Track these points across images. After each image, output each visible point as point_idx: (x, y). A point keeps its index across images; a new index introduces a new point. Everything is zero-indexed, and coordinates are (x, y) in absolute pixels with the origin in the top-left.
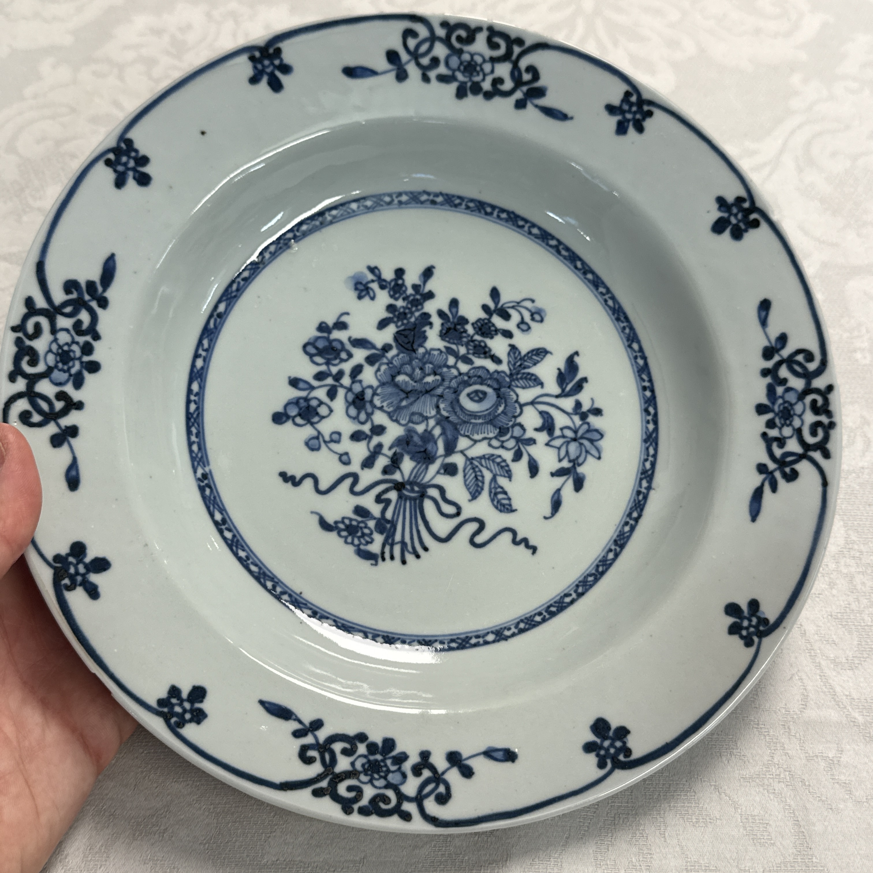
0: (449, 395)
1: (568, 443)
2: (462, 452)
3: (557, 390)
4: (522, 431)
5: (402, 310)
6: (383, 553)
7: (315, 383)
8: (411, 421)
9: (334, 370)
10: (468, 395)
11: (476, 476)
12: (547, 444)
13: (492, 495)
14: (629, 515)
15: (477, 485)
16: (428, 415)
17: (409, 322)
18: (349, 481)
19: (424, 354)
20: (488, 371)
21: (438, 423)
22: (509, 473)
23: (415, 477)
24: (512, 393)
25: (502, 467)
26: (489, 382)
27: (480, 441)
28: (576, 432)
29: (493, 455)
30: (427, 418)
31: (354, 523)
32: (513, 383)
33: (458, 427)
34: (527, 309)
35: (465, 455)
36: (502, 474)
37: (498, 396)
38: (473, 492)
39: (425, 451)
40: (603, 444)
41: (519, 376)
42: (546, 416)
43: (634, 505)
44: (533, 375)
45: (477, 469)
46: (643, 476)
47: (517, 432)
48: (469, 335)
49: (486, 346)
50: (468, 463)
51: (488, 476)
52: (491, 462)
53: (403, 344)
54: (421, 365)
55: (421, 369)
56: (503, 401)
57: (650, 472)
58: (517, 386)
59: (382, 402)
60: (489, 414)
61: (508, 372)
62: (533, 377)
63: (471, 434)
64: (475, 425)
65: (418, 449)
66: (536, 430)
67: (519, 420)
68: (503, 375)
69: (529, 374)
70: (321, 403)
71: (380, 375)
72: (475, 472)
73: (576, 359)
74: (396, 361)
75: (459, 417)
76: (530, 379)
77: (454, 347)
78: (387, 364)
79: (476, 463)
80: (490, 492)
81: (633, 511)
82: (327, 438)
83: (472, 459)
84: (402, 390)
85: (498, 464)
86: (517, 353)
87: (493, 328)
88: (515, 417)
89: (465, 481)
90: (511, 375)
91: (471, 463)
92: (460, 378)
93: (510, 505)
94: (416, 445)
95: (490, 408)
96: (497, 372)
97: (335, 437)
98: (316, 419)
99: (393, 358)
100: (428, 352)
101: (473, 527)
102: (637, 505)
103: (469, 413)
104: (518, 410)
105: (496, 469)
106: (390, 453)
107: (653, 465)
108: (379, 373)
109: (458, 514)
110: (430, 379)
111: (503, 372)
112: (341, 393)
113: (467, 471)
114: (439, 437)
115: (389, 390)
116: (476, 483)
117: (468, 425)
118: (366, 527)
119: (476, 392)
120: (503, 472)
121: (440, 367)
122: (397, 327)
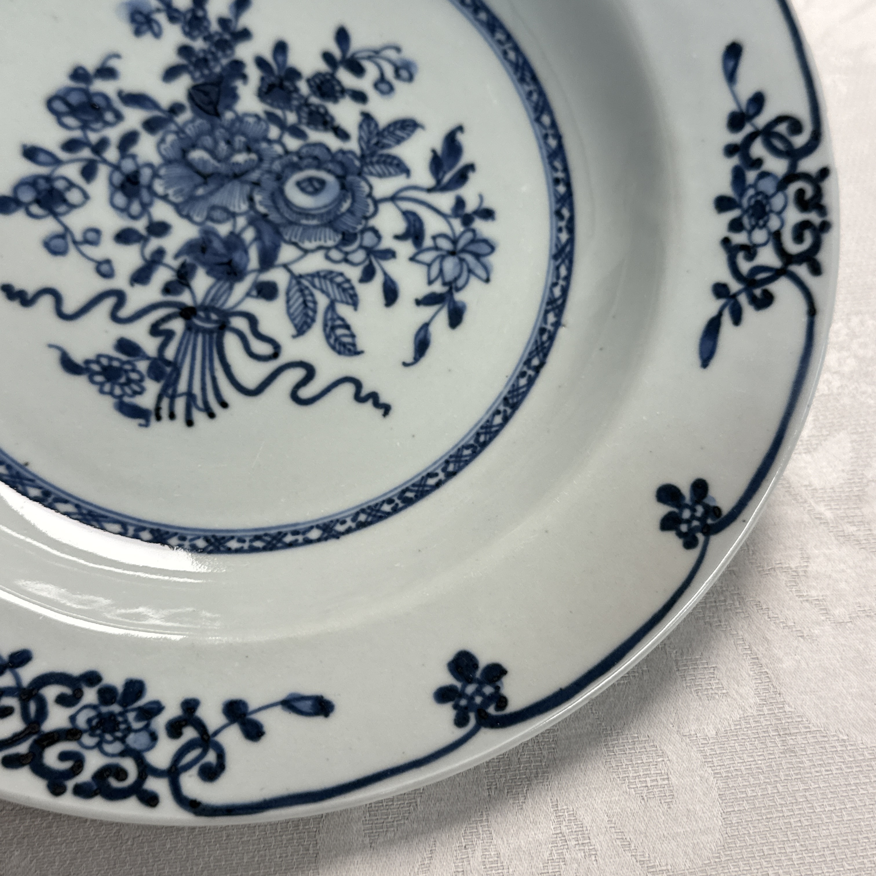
0: (269, 183)
1: (442, 258)
2: (286, 266)
3: (428, 180)
4: (375, 239)
5: (201, 55)
6: (158, 409)
7: (63, 155)
8: (209, 218)
9: (93, 137)
10: (299, 184)
11: (305, 302)
12: (412, 259)
13: (328, 329)
14: (528, 362)
15: (306, 315)
16: (237, 210)
17: (211, 73)
18: (109, 303)
19: (233, 122)
20: (328, 149)
21: (251, 222)
22: (354, 298)
23: (213, 300)
24: (363, 184)
25: (344, 290)
26: (330, 166)
27: (313, 251)
28: (454, 241)
29: (331, 272)
30: (233, 215)
31: (116, 364)
32: (365, 169)
33: (281, 229)
34: (390, 61)
35: (289, 271)
36: (344, 299)
37: (343, 187)
38: (300, 325)
39: (230, 263)
40: (493, 260)
41: (375, 159)
42: (412, 218)
43: (534, 348)
44: (394, 158)
45: (307, 292)
46: (550, 307)
47: (368, 239)
48: (302, 97)
49: (327, 113)
50: (294, 282)
51: (322, 301)
52: (328, 283)
53: (202, 105)
54: (227, 136)
55: (229, 142)
56: (350, 194)
57: (559, 302)
58: (371, 174)
59: (166, 188)
60: (329, 213)
61: (358, 151)
62: (395, 162)
63: (300, 240)
64: (306, 227)
65: (219, 260)
66: (398, 237)
67: (373, 222)
68: (350, 156)
69: (389, 156)
70: (71, 185)
71: (165, 150)
72: (303, 295)
73: (460, 137)
74: (190, 129)
75: (282, 215)
76: (391, 164)
77: (279, 112)
78: (177, 133)
79: (305, 283)
80: (325, 325)
81: (534, 357)
82: (78, 237)
83: (301, 276)
84: (198, 173)
85: (339, 285)
86: (373, 126)
87: (338, 88)
88: (367, 218)
89: (288, 308)
90: (363, 157)
91: (299, 283)
92: (285, 160)
93: (354, 345)
94: (216, 254)
95: (330, 204)
96: (342, 152)
97: (91, 236)
98: (62, 209)
99: (186, 124)
100: (239, 119)
101: (298, 374)
102: (540, 349)
103: (298, 210)
104: (371, 209)
105: (336, 293)
106: (176, 264)
107: (565, 291)
108: (163, 146)
109: (275, 355)
110: (240, 158)
111: (352, 152)
112: (103, 171)
113: (291, 293)
114: (251, 243)
115: (178, 170)
116: (304, 311)
117: (296, 228)
118: (134, 370)
119: (310, 180)
120: (346, 297)
121: (257, 140)
122: (193, 78)
